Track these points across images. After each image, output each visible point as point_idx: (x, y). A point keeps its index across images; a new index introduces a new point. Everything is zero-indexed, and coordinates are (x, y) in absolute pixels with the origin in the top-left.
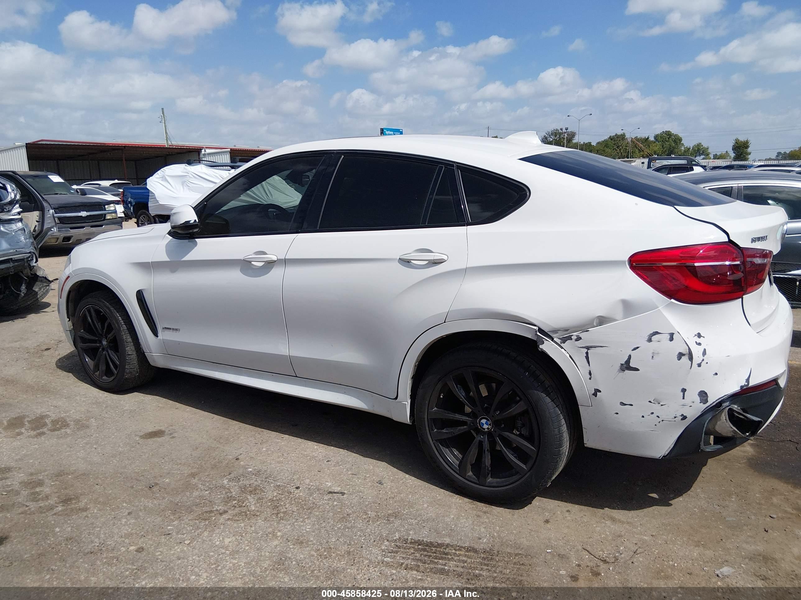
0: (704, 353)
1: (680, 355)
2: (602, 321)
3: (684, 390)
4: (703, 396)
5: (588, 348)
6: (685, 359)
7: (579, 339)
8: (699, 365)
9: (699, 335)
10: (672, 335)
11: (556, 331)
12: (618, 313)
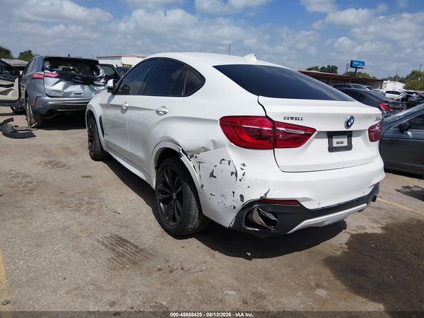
0: (244, 175)
1: (232, 173)
2: (205, 150)
3: (234, 192)
4: (242, 197)
5: (200, 163)
6: (234, 175)
7: (196, 157)
8: (240, 180)
9: (244, 165)
10: (230, 162)
11: (188, 152)
12: (211, 147)
